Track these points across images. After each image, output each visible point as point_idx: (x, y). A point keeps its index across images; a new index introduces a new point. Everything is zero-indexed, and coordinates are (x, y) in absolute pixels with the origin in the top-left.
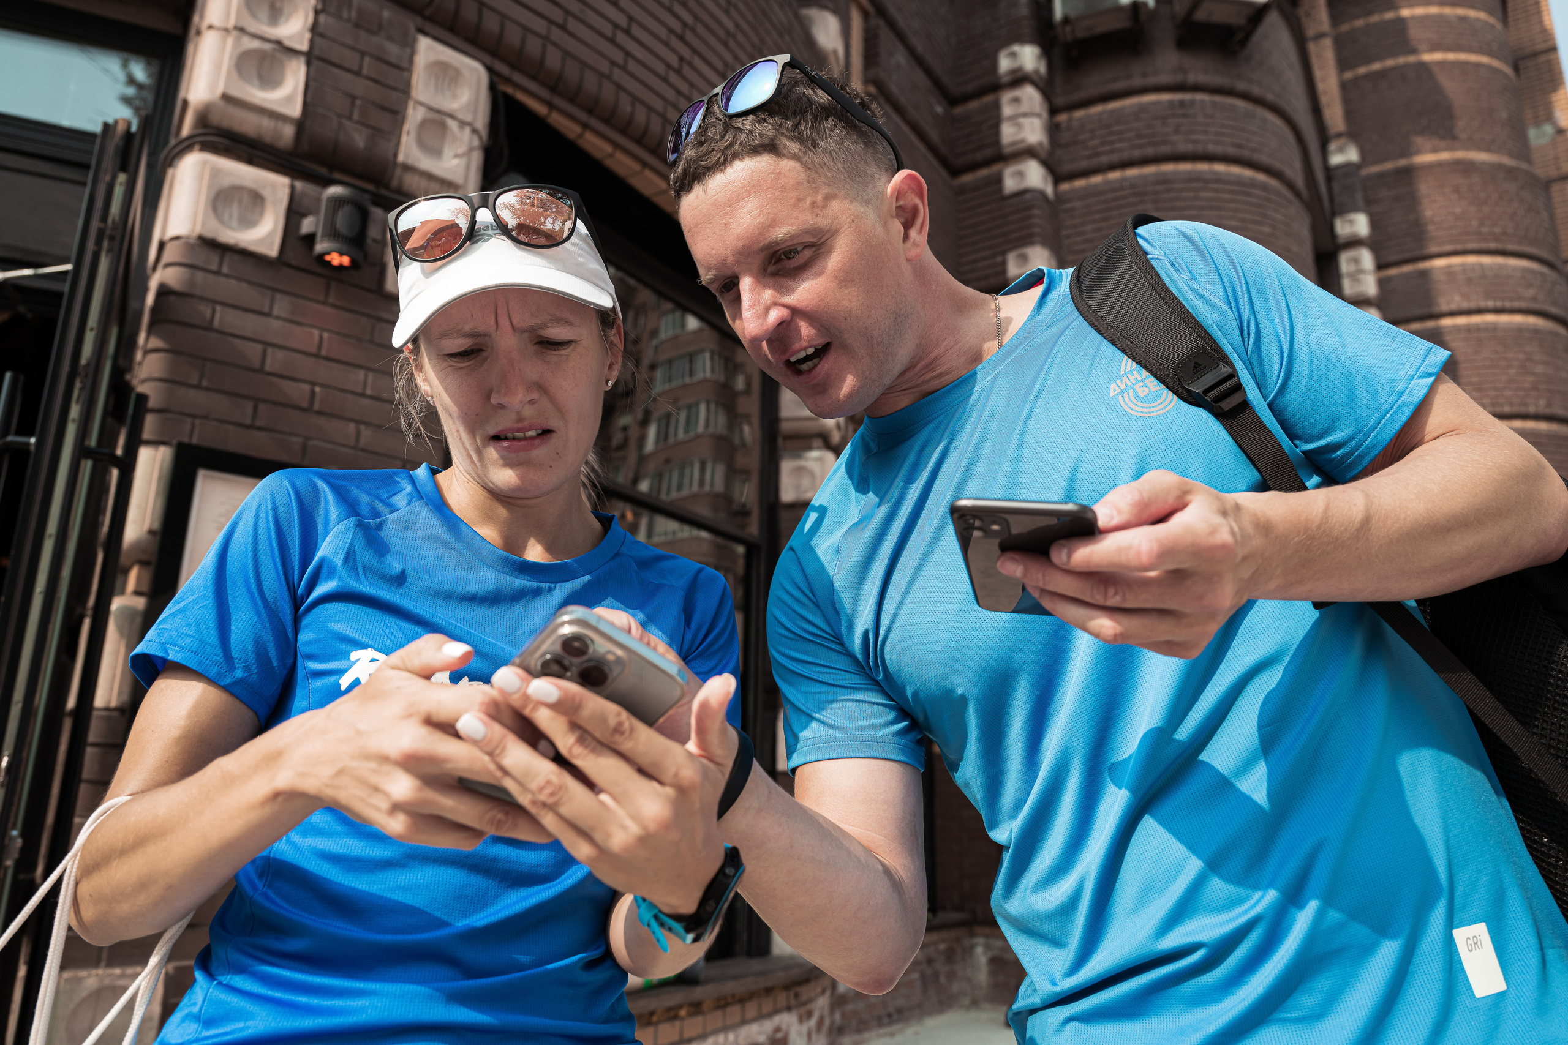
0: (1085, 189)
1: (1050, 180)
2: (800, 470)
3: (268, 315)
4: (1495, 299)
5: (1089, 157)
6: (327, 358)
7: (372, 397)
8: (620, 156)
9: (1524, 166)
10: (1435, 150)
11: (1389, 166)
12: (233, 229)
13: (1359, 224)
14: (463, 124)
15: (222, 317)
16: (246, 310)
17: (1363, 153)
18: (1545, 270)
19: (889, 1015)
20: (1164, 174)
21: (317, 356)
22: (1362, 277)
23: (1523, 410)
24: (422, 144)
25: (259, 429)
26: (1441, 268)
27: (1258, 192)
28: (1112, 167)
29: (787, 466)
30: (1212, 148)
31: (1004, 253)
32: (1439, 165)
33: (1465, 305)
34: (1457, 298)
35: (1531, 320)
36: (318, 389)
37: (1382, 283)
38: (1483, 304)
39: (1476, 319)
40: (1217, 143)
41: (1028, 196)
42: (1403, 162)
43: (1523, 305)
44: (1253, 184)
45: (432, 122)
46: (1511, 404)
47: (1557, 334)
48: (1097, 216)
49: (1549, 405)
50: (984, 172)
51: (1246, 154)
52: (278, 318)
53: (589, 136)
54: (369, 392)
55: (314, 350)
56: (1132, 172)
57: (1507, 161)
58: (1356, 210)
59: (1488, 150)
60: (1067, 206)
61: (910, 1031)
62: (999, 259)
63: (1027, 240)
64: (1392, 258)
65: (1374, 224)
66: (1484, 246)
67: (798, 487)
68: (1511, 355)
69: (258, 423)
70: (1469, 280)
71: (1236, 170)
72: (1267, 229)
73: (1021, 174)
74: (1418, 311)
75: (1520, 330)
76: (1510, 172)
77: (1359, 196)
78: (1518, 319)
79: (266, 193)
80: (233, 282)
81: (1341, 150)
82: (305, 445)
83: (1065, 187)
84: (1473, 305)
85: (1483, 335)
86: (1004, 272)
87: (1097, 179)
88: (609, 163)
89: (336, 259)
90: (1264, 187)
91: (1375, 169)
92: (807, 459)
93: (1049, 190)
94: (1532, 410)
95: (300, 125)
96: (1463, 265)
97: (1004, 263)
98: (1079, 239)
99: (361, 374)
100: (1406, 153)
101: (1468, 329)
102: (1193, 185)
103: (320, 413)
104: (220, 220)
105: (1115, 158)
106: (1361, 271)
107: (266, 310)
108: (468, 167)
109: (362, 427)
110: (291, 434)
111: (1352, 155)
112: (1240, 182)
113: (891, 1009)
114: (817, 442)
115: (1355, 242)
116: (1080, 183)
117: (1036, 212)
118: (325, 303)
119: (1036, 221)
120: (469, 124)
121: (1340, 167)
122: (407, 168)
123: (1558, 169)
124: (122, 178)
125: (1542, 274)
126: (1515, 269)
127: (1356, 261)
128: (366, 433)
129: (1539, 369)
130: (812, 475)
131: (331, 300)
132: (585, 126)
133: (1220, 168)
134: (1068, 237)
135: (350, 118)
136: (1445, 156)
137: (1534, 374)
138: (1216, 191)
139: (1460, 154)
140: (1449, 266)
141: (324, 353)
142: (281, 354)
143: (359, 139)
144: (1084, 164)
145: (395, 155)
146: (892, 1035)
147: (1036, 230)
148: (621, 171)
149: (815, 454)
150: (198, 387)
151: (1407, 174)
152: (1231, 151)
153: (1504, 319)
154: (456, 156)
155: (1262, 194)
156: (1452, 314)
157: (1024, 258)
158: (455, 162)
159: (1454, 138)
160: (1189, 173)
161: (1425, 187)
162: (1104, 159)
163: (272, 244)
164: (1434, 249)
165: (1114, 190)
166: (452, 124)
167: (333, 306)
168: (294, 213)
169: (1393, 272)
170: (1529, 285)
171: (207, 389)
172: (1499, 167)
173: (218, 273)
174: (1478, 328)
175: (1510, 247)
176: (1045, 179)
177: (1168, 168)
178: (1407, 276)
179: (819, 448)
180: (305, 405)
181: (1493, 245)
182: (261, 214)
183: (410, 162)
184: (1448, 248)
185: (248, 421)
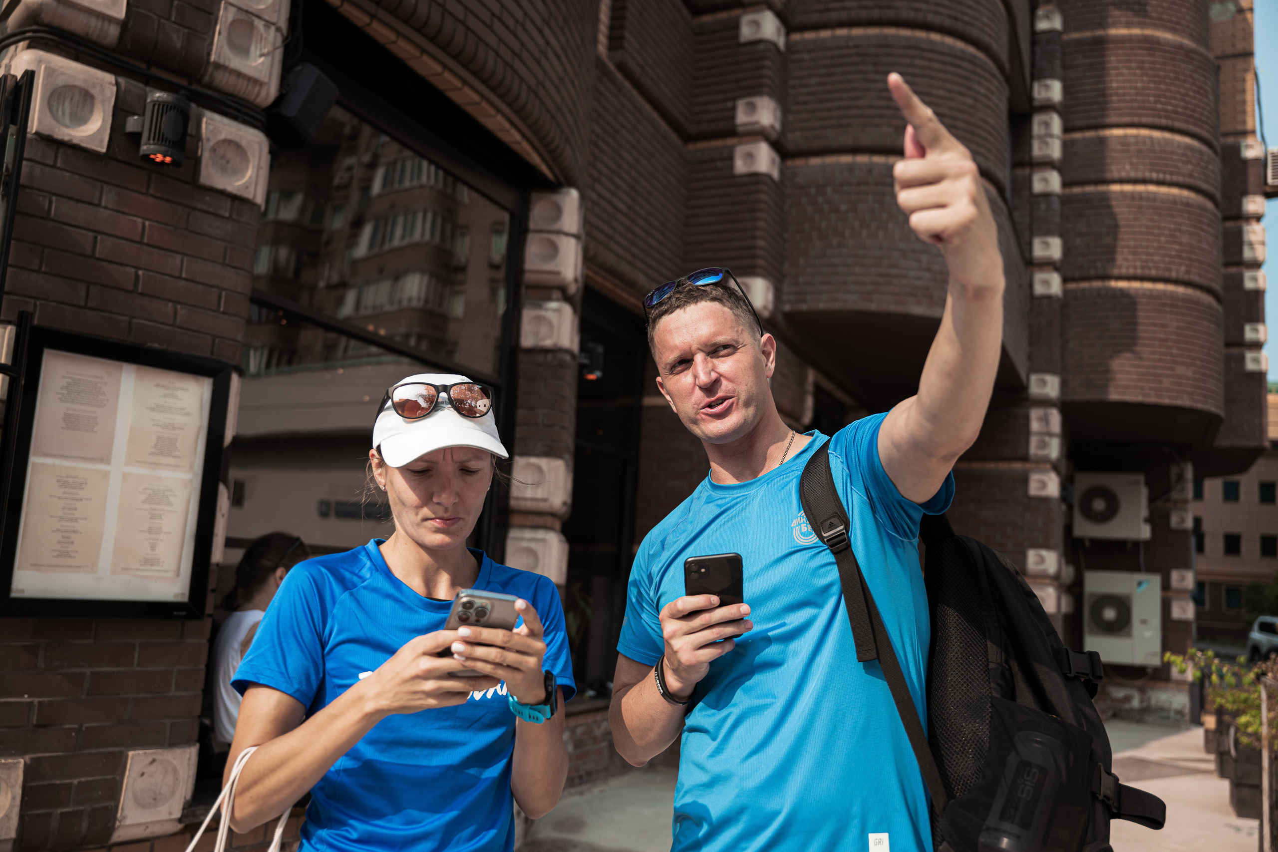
0: (814, 41)
1: (783, 31)
2: (539, 319)
3: (98, 205)
4: (1158, 172)
5: (820, 11)
6: (148, 245)
7: (186, 279)
8: (402, 43)
9: (1202, 50)
10: (1129, 25)
11: (1087, 34)
12: (67, 127)
13: (1054, 91)
14: (268, 24)
15: (59, 207)
16: (78, 201)
17: (1065, 23)
18: (1204, 148)
19: (580, 777)
20: (886, 37)
21: (140, 243)
22: (1049, 140)
23: (1166, 275)
24: (231, 44)
25: (91, 309)
26: (1118, 137)
27: (965, 64)
28: (841, 24)
29: (528, 314)
30: (930, 18)
31: (734, 99)
32: (1130, 39)
33: (1133, 174)
34: (1128, 167)
35: (1186, 193)
36: (140, 272)
37: (1066, 146)
38: (1147, 175)
39: (1140, 188)
40: (936, 13)
41: (761, 47)
42: (1100, 33)
43: (1181, 179)
44: (962, 56)
45: (242, 21)
46: (1157, 269)
47: (1204, 209)
48: (822, 71)
49: (1188, 272)
50: (723, 15)
51: (960, 26)
52: (105, 208)
53: (376, 25)
54: (184, 275)
55: (138, 239)
56: (858, 32)
57: (1187, 42)
58: (1053, 77)
59: (1173, 30)
60: (797, 57)
61: (596, 790)
62: (730, 104)
63: (755, 90)
64: (1078, 123)
65: (1067, 90)
66: (1157, 121)
67: (536, 334)
68: (1163, 225)
69: (89, 305)
70: (1140, 151)
71: (949, 40)
72: (970, 101)
73: (757, 24)
74: (1093, 176)
75: (1174, 201)
76: (1188, 53)
77: (1058, 63)
78: (1175, 191)
79: (95, 92)
80: (67, 174)
81: (1047, 17)
82: (130, 323)
83: (796, 37)
84: (1140, 175)
85: (1144, 203)
86: (733, 117)
87: (825, 34)
88: (391, 47)
89: (159, 158)
90: (972, 60)
91: (1076, 35)
92: (547, 310)
93: (781, 42)
94: (1174, 275)
95: (124, 25)
96: (1136, 136)
97: (734, 109)
98: (804, 90)
99: (178, 258)
100: (1103, 25)
101: (1133, 196)
102: (911, 52)
103: (142, 294)
104: (56, 119)
105: (844, 15)
106: (1051, 136)
107: (96, 202)
108: (272, 65)
109: (179, 307)
110: (119, 314)
111: (1056, 23)
112: (953, 54)
113: (582, 773)
114: (556, 294)
115: (1048, 107)
116: (810, 35)
117: (768, 63)
118: (146, 194)
119: (767, 72)
120: (273, 24)
121: (1044, 32)
122: (218, 66)
123: (1233, 45)
124: (12, 129)
125: (1201, 152)
126: (1179, 145)
127: (1047, 125)
128: (182, 311)
129: (1185, 239)
130: (550, 324)
131: (152, 191)
132: (373, 17)
133: (935, 37)
134: (794, 87)
135: (168, 19)
136: (1136, 31)
137: (1180, 244)
138: (930, 60)
139: (1148, 32)
140: (1125, 136)
141: (145, 240)
142: (109, 241)
143: (177, 40)
144: (815, 18)
145: (209, 54)
146: (581, 793)
147: (766, 81)
148: (402, 55)
149: (553, 305)
150: (38, 271)
151: (1100, 44)
152: (947, 22)
153: (1163, 190)
154: (262, 55)
155: (970, 66)
156: (1121, 181)
157: (752, 108)
158: (262, 60)
159: (1146, 15)
160: (908, 39)
161: (1113, 60)
162: (834, 16)
163: (102, 141)
164: (1114, 119)
165: (839, 48)
166: (259, 24)
167: (153, 196)
168: (120, 112)
169: (1078, 135)
170: (1188, 162)
171: (45, 273)
172: (1181, 47)
173: (53, 166)
174: (1140, 196)
175: (1177, 124)
176: (779, 30)
177: (890, 31)
178: (1088, 141)
179: (557, 300)
180: (131, 288)
181: (1164, 122)
182: (91, 112)
183: (221, 61)
184: (1127, 119)
185: (82, 303)
